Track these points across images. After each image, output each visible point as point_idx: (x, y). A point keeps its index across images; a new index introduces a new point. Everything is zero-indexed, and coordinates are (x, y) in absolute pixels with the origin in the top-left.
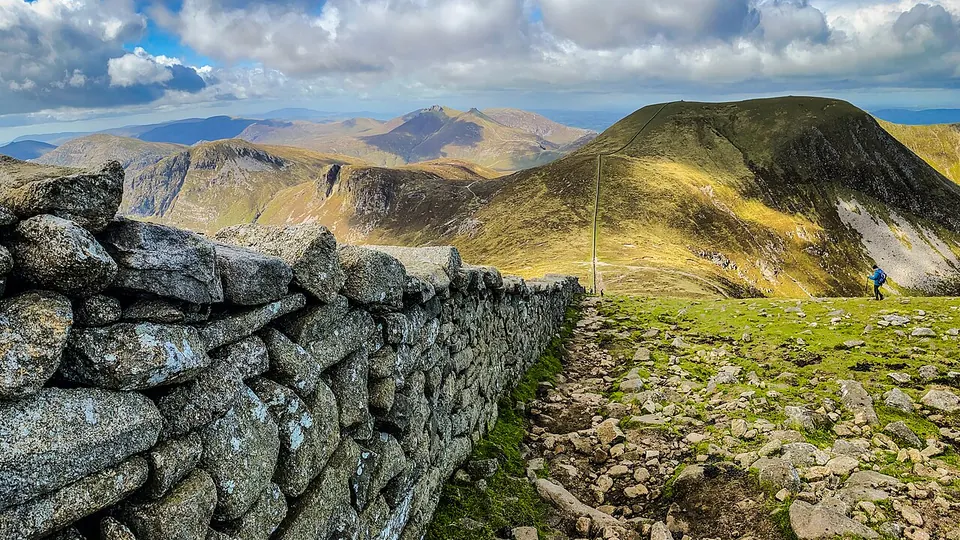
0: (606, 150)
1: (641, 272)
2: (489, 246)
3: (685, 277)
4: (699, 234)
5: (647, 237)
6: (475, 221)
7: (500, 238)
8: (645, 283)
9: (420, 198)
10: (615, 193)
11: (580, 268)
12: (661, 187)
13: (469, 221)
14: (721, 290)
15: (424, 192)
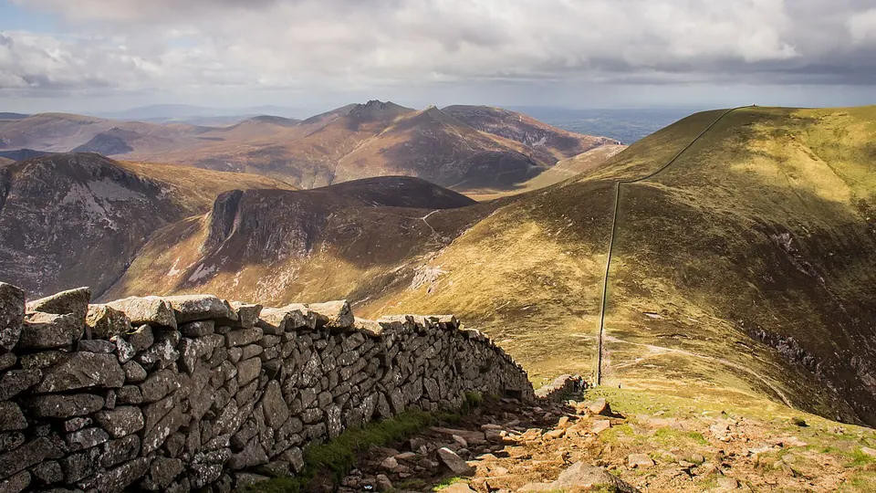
0: (628, 175)
1: (666, 356)
2: (456, 306)
3: (728, 368)
4: (761, 305)
5: (681, 305)
6: (437, 271)
7: (469, 297)
8: (670, 372)
9: (355, 234)
10: (639, 238)
11: (581, 344)
12: (710, 232)
13: (428, 271)
14: (782, 395)
15: (361, 225)
